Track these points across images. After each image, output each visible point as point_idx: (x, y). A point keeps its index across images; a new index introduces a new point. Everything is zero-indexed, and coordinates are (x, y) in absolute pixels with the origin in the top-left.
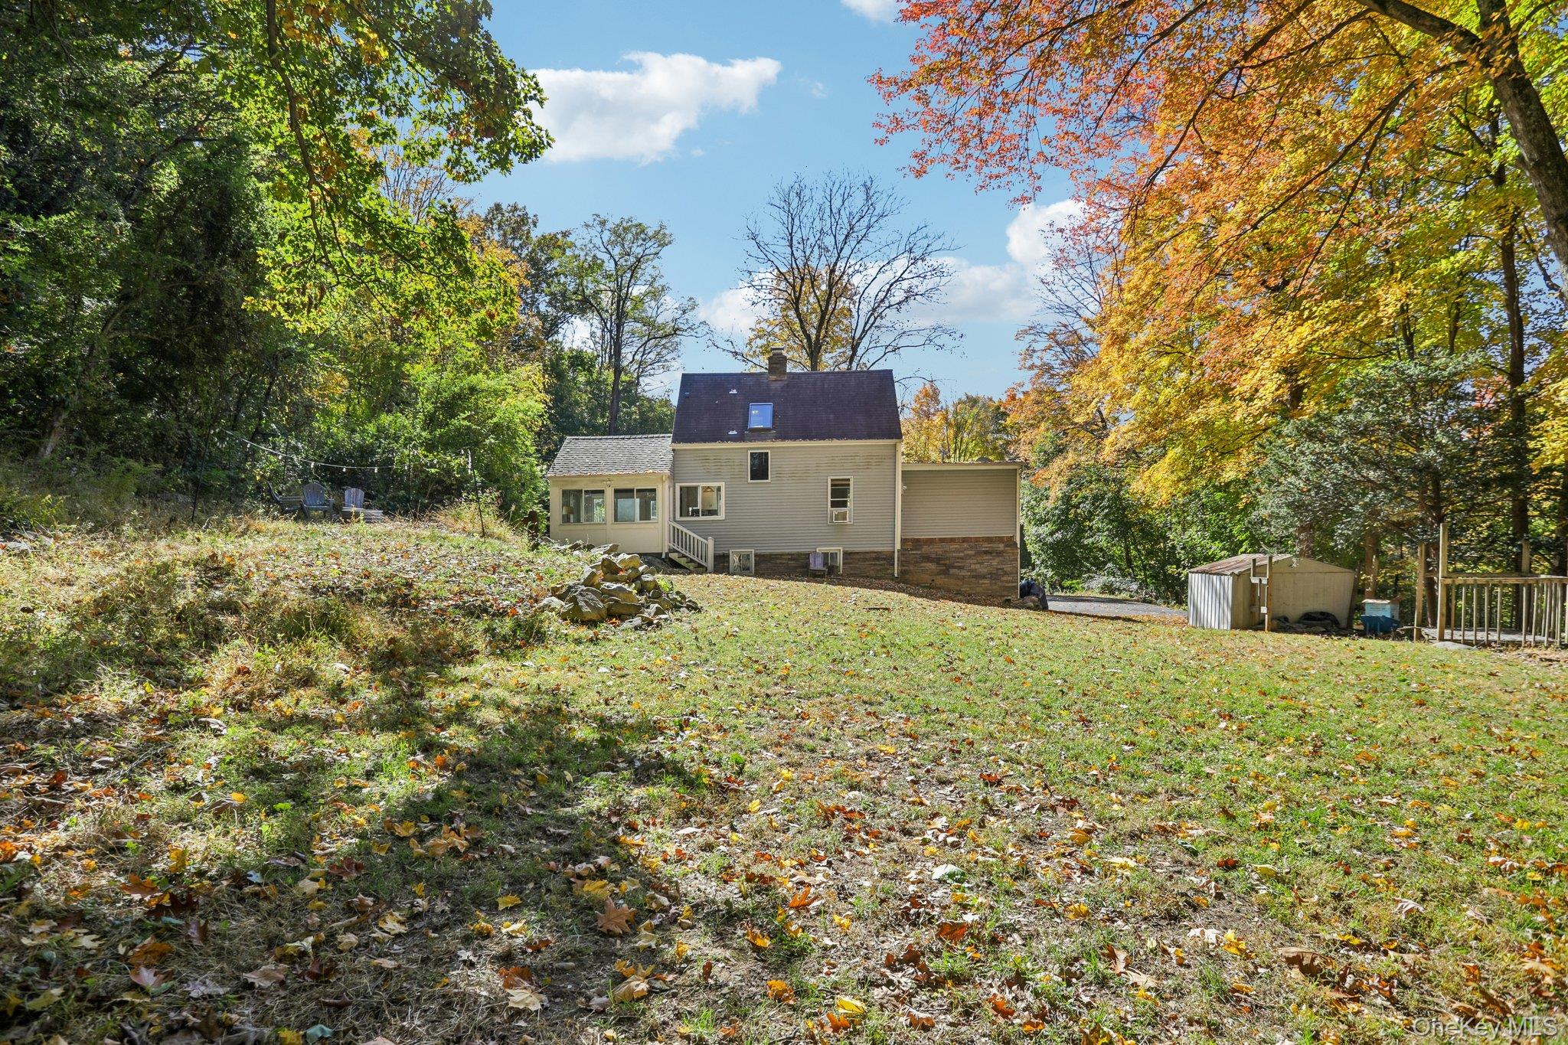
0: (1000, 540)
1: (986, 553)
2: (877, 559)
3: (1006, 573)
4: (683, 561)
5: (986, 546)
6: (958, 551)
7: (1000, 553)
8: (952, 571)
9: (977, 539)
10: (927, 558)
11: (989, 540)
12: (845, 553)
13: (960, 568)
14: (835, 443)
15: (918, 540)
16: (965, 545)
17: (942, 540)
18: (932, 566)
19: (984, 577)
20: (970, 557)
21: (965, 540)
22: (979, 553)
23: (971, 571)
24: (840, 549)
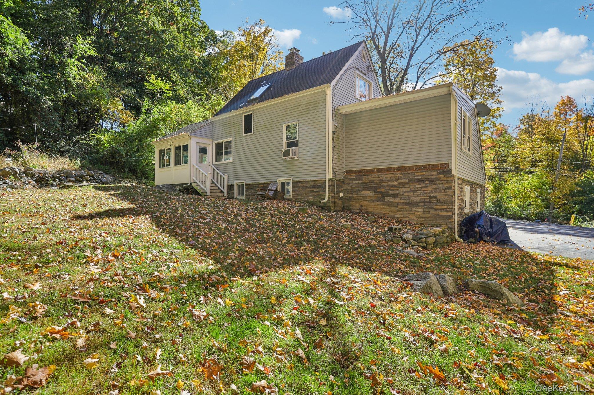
0: (434, 167)
1: (419, 181)
2: (314, 187)
3: (440, 202)
5: (419, 175)
6: (392, 180)
7: (432, 181)
8: (387, 198)
9: (411, 168)
10: (367, 187)
11: (422, 168)
12: (294, 183)
13: (393, 195)
14: (286, 98)
15: (360, 172)
16: (399, 174)
17: (379, 170)
18: (370, 194)
19: (416, 205)
20: (403, 185)
21: (399, 169)
22: (411, 181)
23: (404, 199)
24: (290, 179)
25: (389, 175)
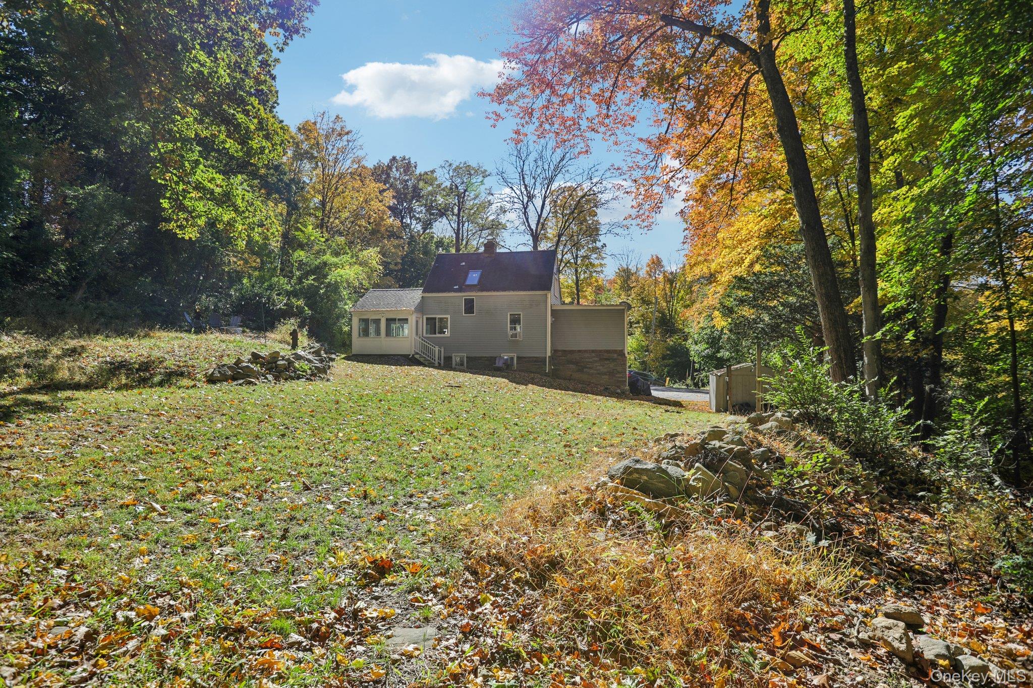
0: (615, 351)
1: (606, 359)
2: (538, 361)
3: (617, 372)
4: (422, 360)
5: (606, 355)
6: (589, 358)
7: (614, 360)
8: (585, 370)
9: (601, 351)
10: (570, 362)
11: (608, 352)
12: (518, 358)
13: (589, 368)
14: (512, 293)
15: (564, 351)
16: (594, 354)
17: (579, 351)
18: (573, 367)
19: (605, 374)
20: (596, 361)
21: (593, 351)
22: (602, 359)
23: (596, 370)
24: (515, 355)
25: (587, 355)
